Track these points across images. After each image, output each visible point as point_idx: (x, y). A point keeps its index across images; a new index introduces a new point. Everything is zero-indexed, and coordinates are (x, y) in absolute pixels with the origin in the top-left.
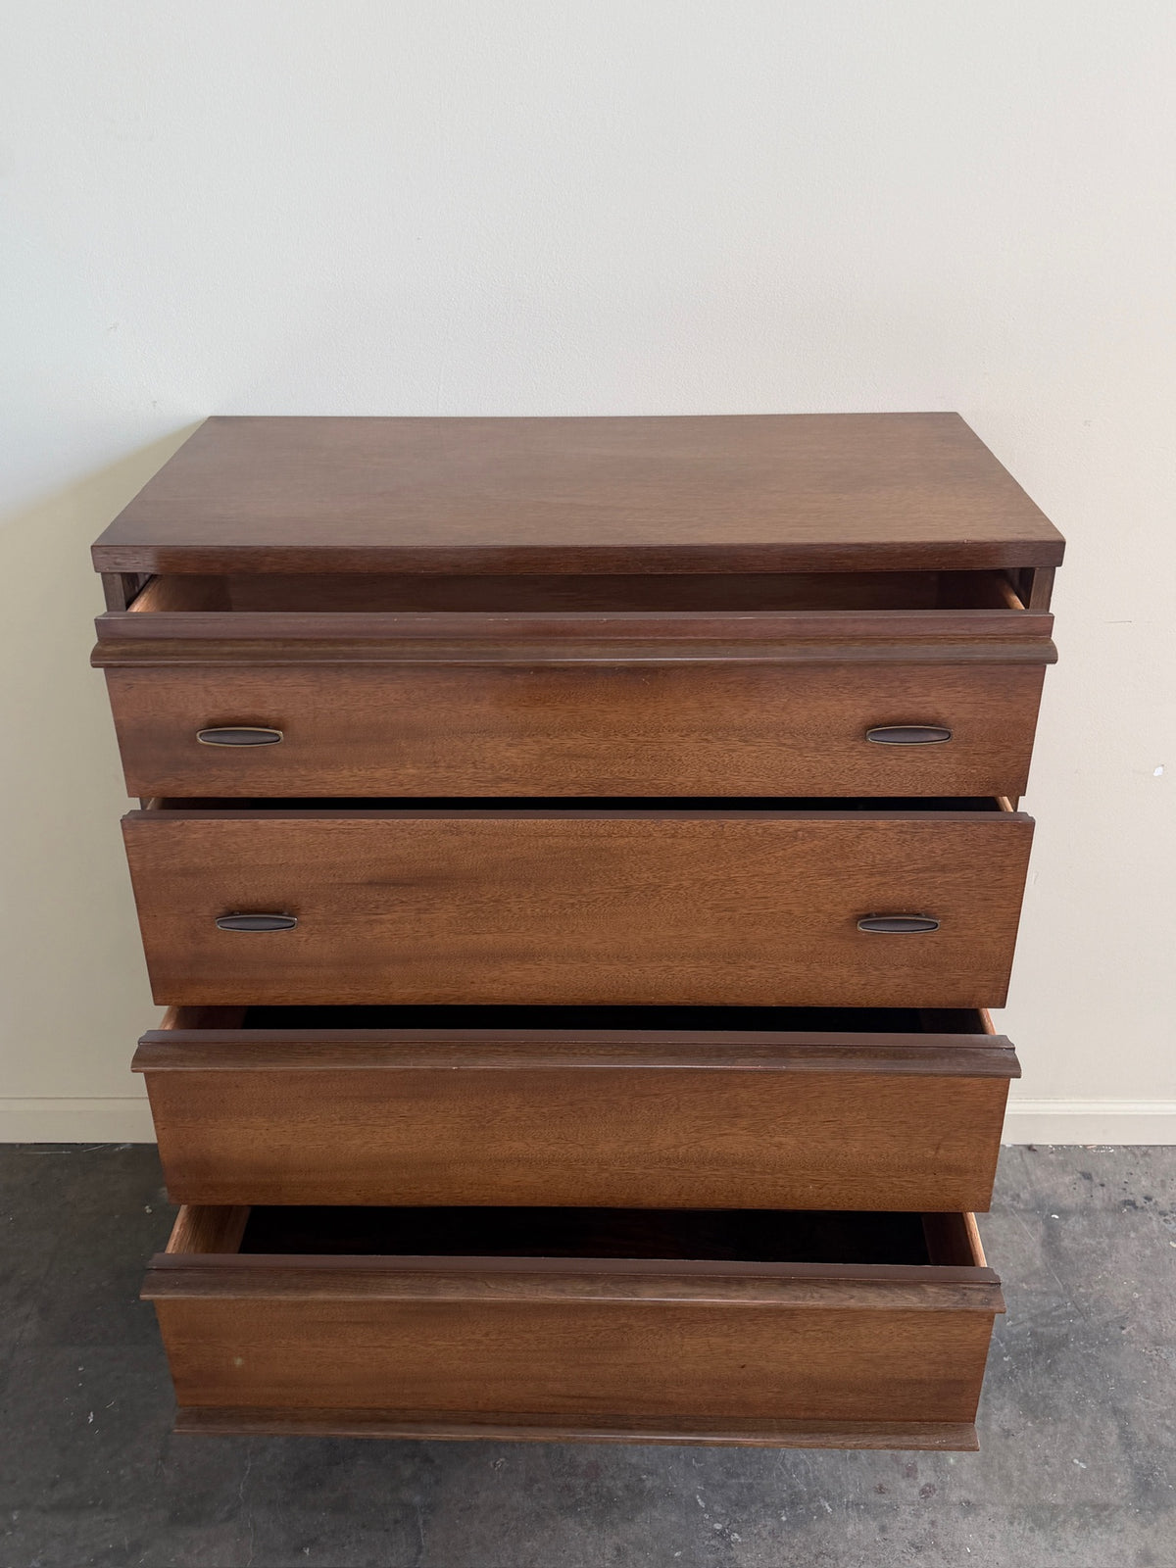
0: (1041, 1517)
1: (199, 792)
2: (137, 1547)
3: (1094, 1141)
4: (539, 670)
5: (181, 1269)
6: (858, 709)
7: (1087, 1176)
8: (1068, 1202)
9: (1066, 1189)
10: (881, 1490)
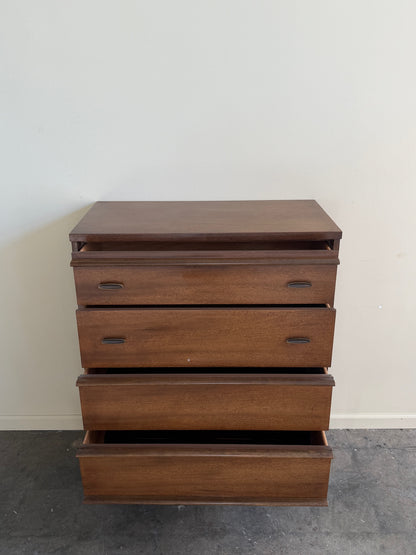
0: (350, 536)
1: (97, 303)
2: (68, 547)
3: (368, 427)
4: (195, 266)
5: (88, 448)
6: (285, 278)
7: (366, 438)
8: (360, 446)
9: (359, 442)
10: (300, 529)
